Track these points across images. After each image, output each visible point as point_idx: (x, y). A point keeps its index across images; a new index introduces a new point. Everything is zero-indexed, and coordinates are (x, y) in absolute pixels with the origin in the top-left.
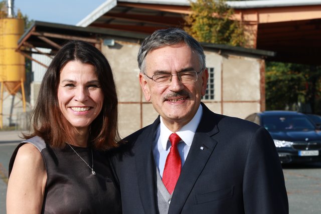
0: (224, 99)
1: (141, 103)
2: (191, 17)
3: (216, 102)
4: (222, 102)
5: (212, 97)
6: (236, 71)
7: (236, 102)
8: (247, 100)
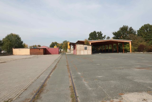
2: (85, 42)
5: (87, 49)
8: (90, 50)
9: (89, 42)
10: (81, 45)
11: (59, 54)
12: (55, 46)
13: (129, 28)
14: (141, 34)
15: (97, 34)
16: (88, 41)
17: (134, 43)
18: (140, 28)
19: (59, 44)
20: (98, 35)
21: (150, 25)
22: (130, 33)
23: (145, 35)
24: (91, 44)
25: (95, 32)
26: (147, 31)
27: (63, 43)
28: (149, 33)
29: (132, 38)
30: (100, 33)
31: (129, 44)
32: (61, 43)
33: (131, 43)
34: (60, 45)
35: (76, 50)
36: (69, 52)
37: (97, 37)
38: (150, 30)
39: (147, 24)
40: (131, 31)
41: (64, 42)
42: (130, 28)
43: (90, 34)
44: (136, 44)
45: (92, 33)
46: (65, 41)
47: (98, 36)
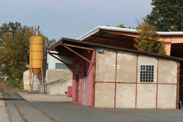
0: (158, 83)
1: (116, 83)
2: (138, 39)
3: (154, 84)
4: (157, 84)
5: (152, 81)
6: (165, 68)
7: (164, 84)
8: (170, 83)
9: (161, 40)
10: (119, 55)
24: (168, 53)
35: (94, 83)
46: (11, 24)
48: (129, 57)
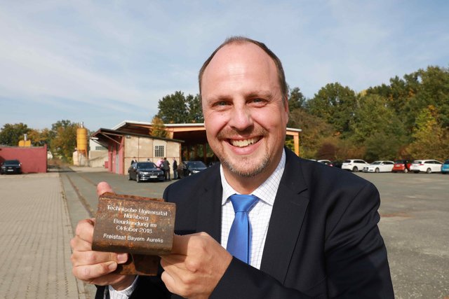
2: (151, 129)
6: (171, 147)
7: (171, 158)
9: (166, 129)
10: (141, 139)
11: (47, 172)
12: (23, 139)
13: (292, 90)
14: (320, 112)
15: (187, 104)
16: (164, 127)
17: (306, 136)
18: (315, 95)
19: (36, 133)
20: (191, 106)
21: (341, 87)
22: (296, 108)
23: (329, 116)
24: (172, 137)
25: (179, 96)
26: (335, 104)
27: (54, 127)
28: (340, 110)
29: (301, 123)
30: (196, 101)
31: (293, 142)
32: (46, 130)
33: (300, 137)
34: (42, 135)
35: (124, 158)
36: (82, 163)
37: (187, 114)
38: (342, 102)
39: (334, 83)
40: (297, 100)
41: (59, 125)
42: (295, 91)
43: (161, 103)
44: (313, 143)
45: (168, 98)
46: (63, 121)
47: (188, 111)
48: (147, 141)
